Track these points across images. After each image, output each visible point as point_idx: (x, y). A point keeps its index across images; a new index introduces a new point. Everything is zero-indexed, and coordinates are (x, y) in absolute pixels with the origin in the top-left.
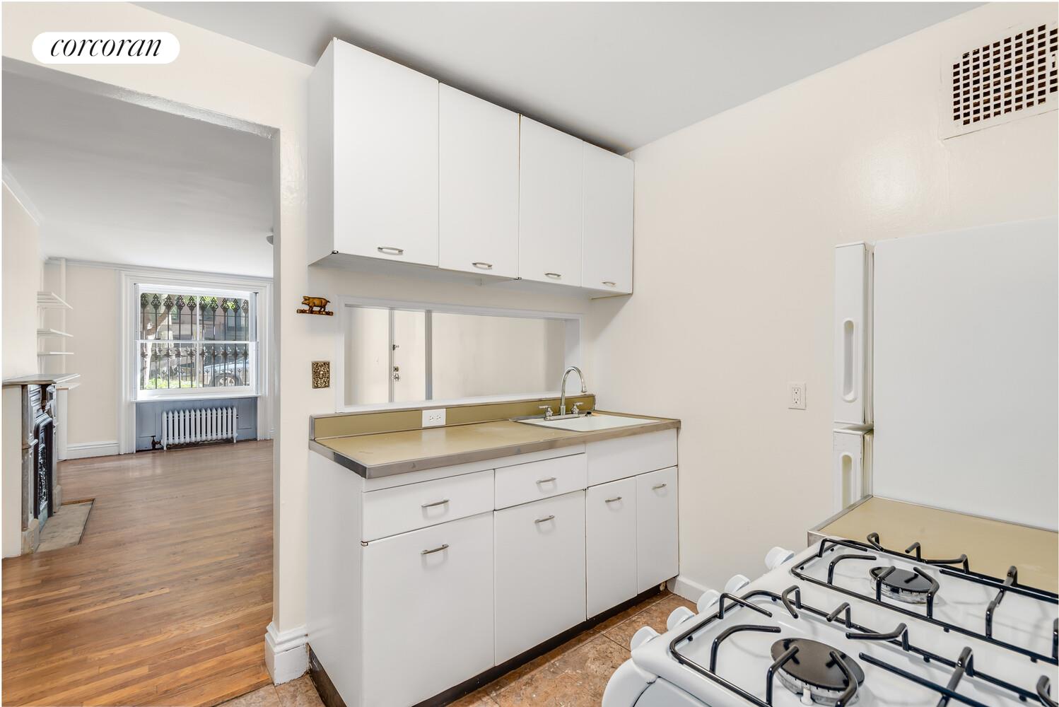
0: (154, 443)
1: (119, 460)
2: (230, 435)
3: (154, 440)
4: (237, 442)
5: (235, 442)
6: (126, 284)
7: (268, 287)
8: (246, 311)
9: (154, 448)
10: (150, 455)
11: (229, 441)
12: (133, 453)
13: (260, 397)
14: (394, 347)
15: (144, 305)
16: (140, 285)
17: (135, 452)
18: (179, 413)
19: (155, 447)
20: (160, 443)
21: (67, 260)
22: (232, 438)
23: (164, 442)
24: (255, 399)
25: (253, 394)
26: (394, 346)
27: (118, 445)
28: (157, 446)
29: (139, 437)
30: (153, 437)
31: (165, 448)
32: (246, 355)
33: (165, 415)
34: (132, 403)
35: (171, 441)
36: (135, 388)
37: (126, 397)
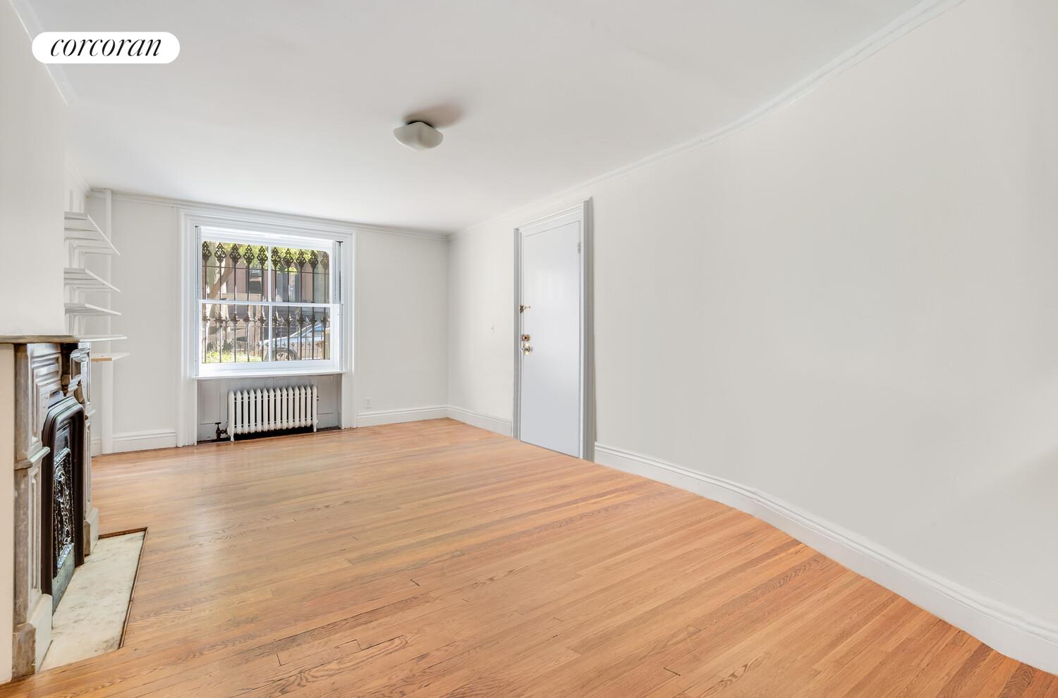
0: (219, 432)
1: (177, 455)
2: (309, 423)
3: (218, 428)
4: (318, 430)
5: (315, 430)
6: (185, 225)
7: (354, 235)
8: (326, 266)
9: (219, 439)
10: (213, 447)
11: (307, 430)
12: (193, 445)
13: (345, 373)
14: (522, 309)
15: (206, 257)
16: (203, 228)
17: (196, 444)
18: (248, 394)
19: (220, 437)
20: (225, 432)
21: (113, 192)
22: (312, 426)
23: (231, 432)
24: (339, 376)
25: (336, 370)
26: (522, 307)
27: (176, 435)
28: (223, 436)
29: (201, 424)
30: (218, 424)
31: (232, 439)
32: (325, 321)
33: (232, 396)
34: (193, 380)
35: (239, 431)
36: (197, 361)
37: (186, 372)
